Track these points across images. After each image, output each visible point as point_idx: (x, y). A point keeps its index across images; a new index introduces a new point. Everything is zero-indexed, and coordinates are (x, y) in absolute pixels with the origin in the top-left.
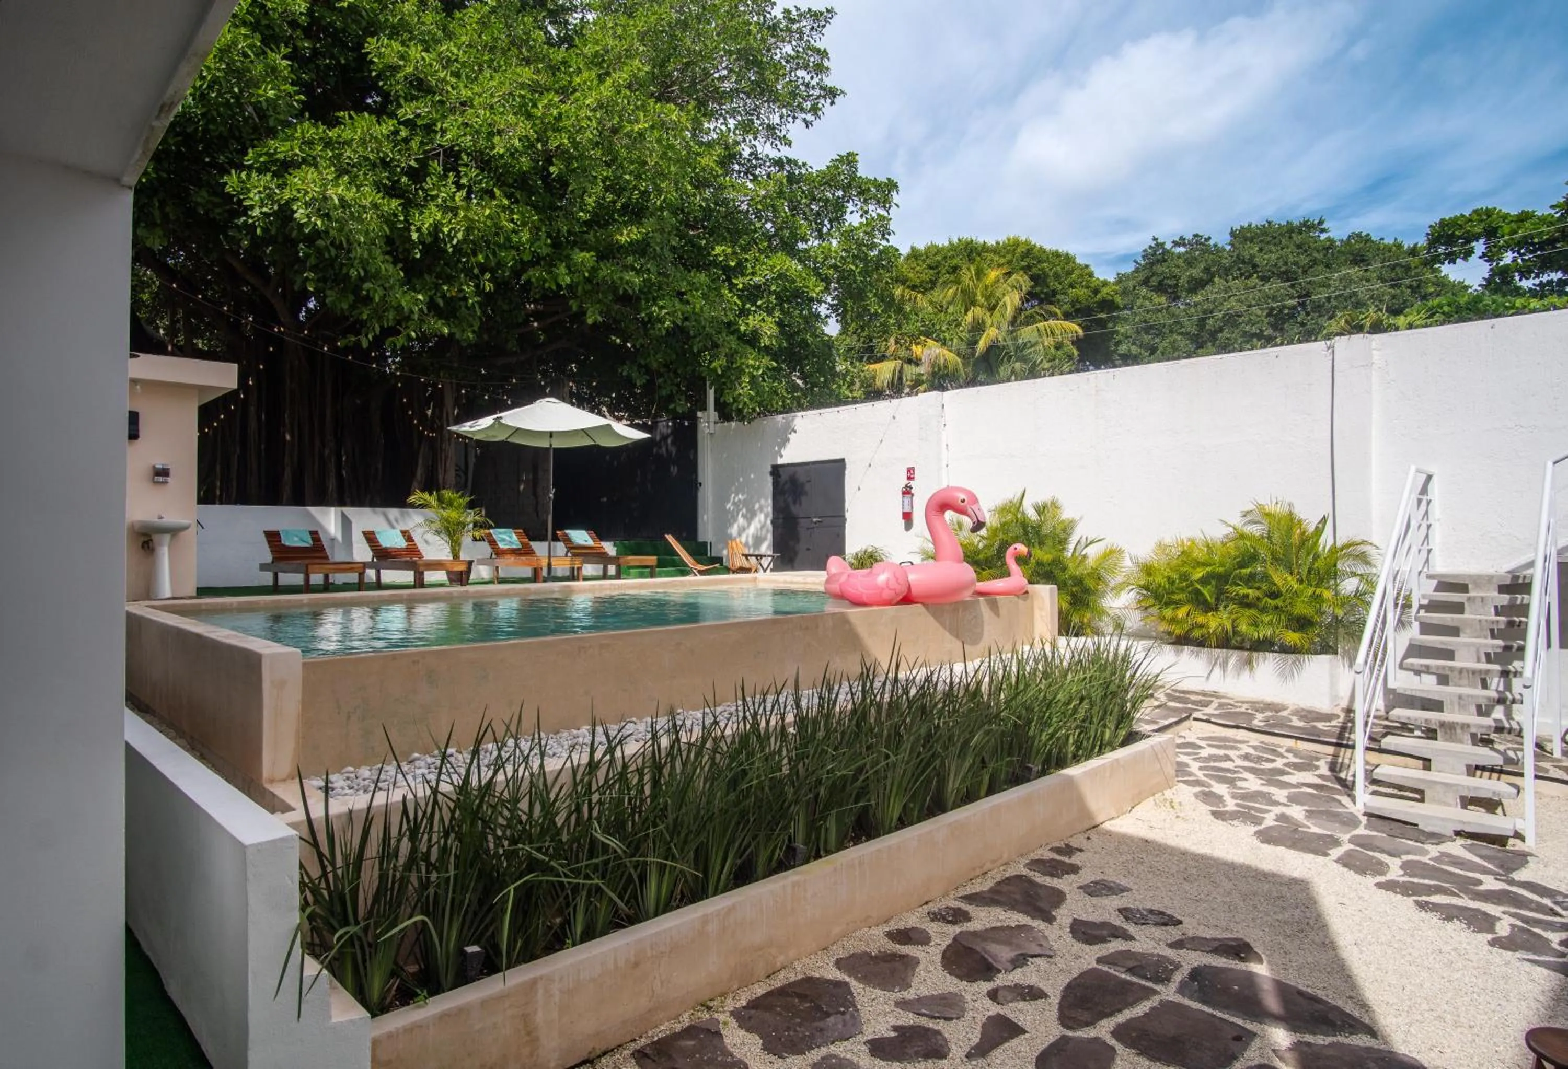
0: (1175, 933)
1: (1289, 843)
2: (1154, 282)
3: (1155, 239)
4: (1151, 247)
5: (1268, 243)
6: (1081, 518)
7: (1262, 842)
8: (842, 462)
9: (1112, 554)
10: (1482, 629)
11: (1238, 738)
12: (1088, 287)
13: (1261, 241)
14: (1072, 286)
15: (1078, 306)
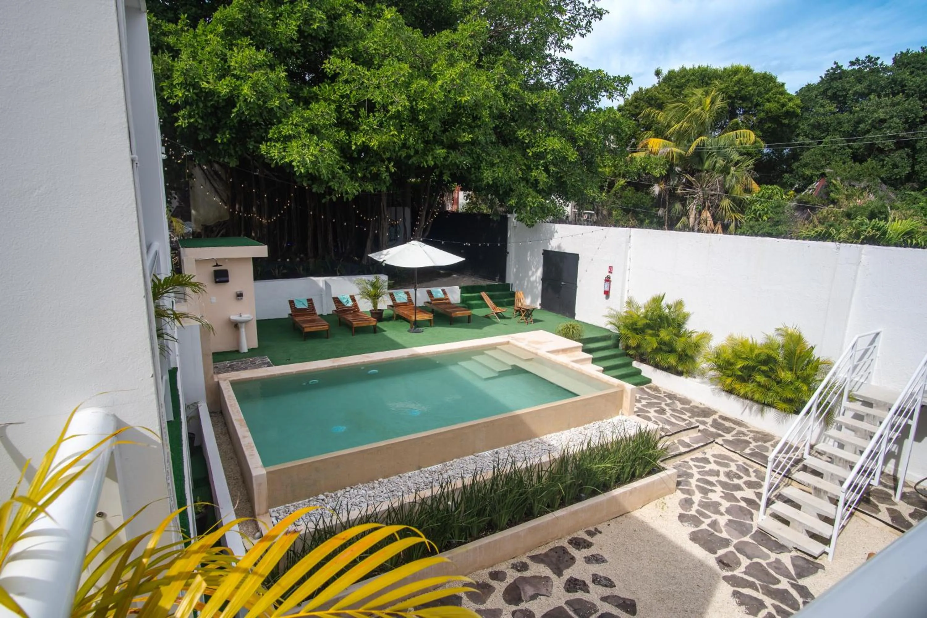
0: (607, 591)
1: (702, 543)
2: (829, 93)
3: (835, 63)
4: (832, 69)
5: (918, 69)
6: (693, 313)
7: (690, 539)
8: (577, 255)
9: (706, 336)
10: (865, 435)
11: (734, 458)
12: (778, 102)
13: (913, 67)
14: (768, 101)
15: (770, 115)
